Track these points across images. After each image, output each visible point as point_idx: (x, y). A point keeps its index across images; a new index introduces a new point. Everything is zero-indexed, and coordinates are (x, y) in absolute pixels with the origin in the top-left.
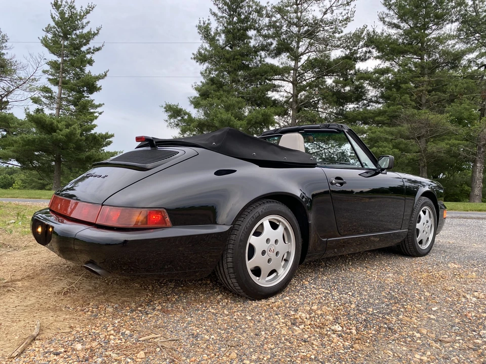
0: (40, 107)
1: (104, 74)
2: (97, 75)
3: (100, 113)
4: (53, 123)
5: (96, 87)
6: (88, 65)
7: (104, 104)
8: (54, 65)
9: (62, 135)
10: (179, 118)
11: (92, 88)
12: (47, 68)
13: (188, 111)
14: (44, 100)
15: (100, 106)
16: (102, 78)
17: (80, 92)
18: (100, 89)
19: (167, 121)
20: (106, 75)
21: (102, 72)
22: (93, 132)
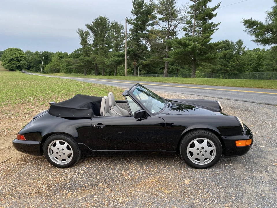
0: (187, 32)
1: (218, 5)
2: (214, 6)
3: (217, 30)
4: (186, 43)
5: (212, 15)
6: (209, 2)
7: (221, 23)
8: (192, 7)
9: (190, 48)
10: (255, 27)
11: (211, 16)
12: (189, 10)
13: (259, 21)
14: (188, 28)
15: (218, 24)
16: (217, 8)
17: (205, 20)
18: (216, 15)
19: (245, 31)
20: (219, 5)
21: (217, 4)
22: (209, 42)
